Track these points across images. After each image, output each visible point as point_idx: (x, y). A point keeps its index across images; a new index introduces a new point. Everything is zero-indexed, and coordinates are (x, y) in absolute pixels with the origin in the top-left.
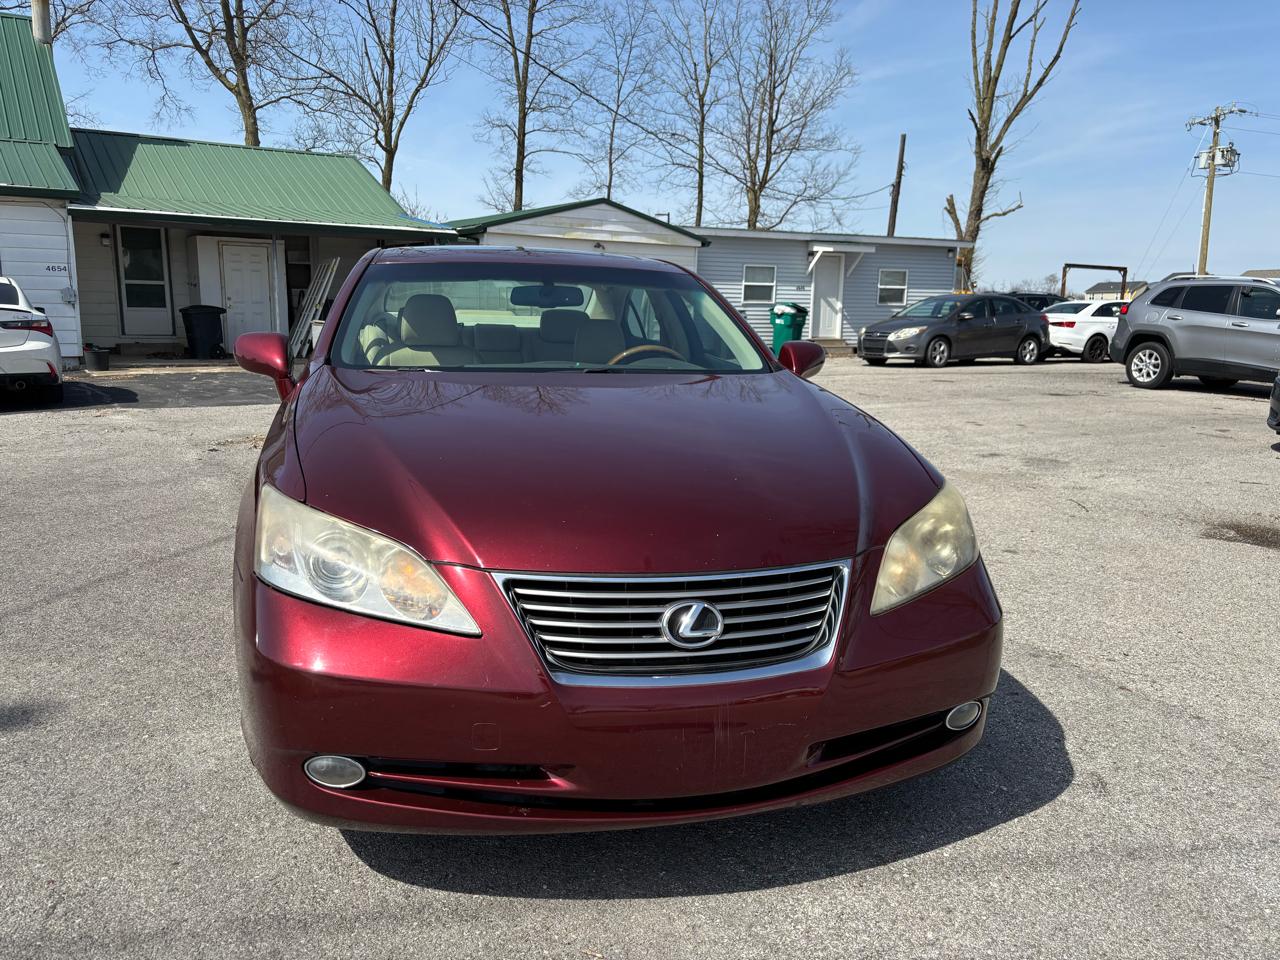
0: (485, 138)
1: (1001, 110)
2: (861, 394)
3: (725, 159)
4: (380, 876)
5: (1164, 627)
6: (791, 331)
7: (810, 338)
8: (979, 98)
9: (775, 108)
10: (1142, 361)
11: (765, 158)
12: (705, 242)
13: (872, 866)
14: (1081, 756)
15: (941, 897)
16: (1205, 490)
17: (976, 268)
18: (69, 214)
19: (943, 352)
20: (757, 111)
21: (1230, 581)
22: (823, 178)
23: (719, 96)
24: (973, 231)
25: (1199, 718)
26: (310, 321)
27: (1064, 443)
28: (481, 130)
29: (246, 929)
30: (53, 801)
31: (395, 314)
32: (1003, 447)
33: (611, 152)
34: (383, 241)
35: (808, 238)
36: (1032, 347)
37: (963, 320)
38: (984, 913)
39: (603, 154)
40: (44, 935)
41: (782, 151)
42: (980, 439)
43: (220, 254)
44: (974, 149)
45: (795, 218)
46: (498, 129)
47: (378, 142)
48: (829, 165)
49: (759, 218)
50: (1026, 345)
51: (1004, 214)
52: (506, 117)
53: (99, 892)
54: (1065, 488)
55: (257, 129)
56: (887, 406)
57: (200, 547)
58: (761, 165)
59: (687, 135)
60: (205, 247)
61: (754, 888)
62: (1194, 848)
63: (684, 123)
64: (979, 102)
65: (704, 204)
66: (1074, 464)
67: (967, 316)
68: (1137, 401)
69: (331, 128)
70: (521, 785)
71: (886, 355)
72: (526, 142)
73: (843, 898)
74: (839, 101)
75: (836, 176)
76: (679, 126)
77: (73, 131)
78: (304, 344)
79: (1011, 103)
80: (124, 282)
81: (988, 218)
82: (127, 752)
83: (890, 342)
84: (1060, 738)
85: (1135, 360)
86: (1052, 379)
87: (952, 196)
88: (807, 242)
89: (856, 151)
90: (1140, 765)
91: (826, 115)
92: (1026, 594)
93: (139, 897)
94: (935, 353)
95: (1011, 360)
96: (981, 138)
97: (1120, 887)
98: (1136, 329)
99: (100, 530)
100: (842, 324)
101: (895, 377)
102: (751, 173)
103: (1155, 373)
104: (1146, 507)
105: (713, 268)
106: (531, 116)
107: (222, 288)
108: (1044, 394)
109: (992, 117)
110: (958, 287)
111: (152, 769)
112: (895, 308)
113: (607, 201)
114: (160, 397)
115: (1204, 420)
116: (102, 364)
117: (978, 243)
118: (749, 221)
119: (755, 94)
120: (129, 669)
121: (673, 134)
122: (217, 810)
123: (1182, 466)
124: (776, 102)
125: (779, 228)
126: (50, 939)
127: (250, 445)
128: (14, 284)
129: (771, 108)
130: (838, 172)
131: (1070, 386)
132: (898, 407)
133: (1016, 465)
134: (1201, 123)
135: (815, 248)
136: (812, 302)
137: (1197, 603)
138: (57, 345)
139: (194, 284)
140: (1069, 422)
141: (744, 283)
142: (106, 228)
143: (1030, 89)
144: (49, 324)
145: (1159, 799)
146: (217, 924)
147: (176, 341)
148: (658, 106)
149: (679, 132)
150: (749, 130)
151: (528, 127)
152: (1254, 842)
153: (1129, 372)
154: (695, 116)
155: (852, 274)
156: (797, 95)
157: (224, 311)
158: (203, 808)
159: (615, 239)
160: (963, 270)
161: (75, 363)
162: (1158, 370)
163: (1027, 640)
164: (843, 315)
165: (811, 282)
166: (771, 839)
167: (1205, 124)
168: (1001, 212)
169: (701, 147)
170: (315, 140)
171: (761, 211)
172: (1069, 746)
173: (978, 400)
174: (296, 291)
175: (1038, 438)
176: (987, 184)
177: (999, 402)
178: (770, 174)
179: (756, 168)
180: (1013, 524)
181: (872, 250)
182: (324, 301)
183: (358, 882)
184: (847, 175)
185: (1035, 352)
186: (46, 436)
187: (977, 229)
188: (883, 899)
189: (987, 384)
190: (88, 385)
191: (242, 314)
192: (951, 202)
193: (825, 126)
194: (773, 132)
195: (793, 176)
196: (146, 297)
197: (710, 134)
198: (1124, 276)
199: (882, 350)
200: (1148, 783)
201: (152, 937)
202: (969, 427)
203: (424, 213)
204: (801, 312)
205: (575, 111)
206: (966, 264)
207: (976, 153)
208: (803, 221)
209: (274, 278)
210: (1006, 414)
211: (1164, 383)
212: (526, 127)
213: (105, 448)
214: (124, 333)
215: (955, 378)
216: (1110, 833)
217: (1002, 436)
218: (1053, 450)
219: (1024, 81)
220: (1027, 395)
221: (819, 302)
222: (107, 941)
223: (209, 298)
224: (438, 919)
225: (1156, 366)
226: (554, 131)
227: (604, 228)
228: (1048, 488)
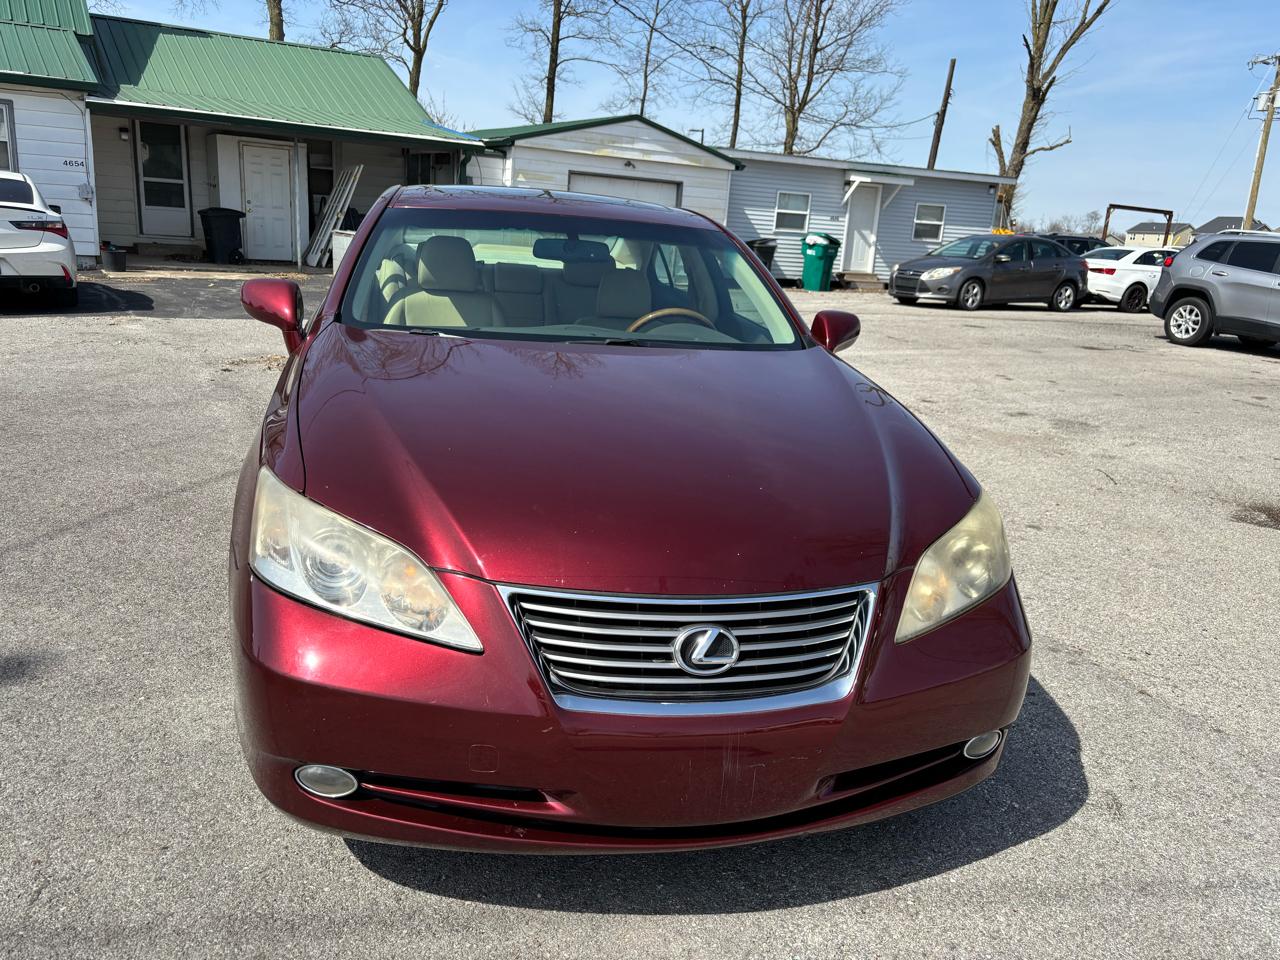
0: (518, 43)
1: (1057, 36)
2: (890, 337)
3: (765, 76)
4: (371, 874)
5: (1188, 623)
6: (822, 263)
7: (841, 271)
8: (1035, 23)
9: (821, 24)
10: (1182, 317)
11: (806, 78)
12: (739, 165)
13: (876, 889)
14: (1097, 770)
15: (945, 931)
16: (1238, 466)
17: (1016, 205)
18: (87, 107)
19: (976, 295)
20: (801, 26)
21: (1259, 573)
22: (865, 102)
23: (763, 9)
24: (1017, 165)
25: (1219, 731)
26: (330, 230)
27: (1095, 404)
28: (512, 34)
29: (232, 928)
30: (44, 768)
31: (414, 246)
32: (1032, 406)
33: (647, 65)
34: (408, 150)
35: (845, 166)
36: (1068, 293)
37: (1000, 262)
38: (989, 951)
39: (639, 66)
40: (27, 923)
41: (825, 70)
42: (1009, 396)
43: (241, 155)
44: (1025, 77)
45: (833, 143)
46: (530, 34)
47: (406, 41)
48: (872, 89)
49: (796, 142)
50: (1063, 291)
51: (1051, 148)
52: (540, 21)
53: (86, 876)
54: (1093, 456)
55: (282, 21)
56: (916, 352)
57: (207, 482)
58: (802, 85)
59: (727, 49)
60: (225, 146)
61: (753, 909)
62: (1209, 885)
63: (725, 36)
64: (1035, 28)
65: (740, 123)
66: (1104, 429)
67: (1004, 258)
68: (1173, 360)
69: (359, 24)
70: (518, 807)
71: (918, 294)
72: (560, 49)
73: (845, 927)
74: (888, 18)
75: (879, 101)
76: (719, 40)
77: (93, 17)
78: (324, 254)
79: (1068, 30)
80: (143, 179)
81: (1034, 152)
82: (121, 715)
83: (922, 281)
84: (1076, 750)
85: (1175, 315)
86: (1087, 330)
87: (998, 127)
88: (845, 170)
89: (902, 74)
90: (1157, 785)
91: (874, 34)
92: (1047, 577)
93: (126, 885)
94: (967, 296)
95: (1046, 305)
96: (1034, 67)
97: (1130, 927)
98: (1178, 283)
99: (107, 456)
100: (875, 258)
101: (926, 319)
102: (791, 93)
103: (1194, 330)
104: (1176, 482)
105: (745, 193)
106: (566, 21)
107: (242, 190)
108: (1078, 347)
109: (1047, 44)
110: (996, 226)
111: (146, 736)
112: (931, 246)
113: (640, 118)
114: (177, 305)
115: (1240, 385)
116: (120, 266)
117: (1022, 177)
118: (785, 144)
119: (801, 8)
120: (129, 619)
121: (713, 48)
122: (210, 788)
123: (1216, 436)
124: (822, 17)
125: (816, 153)
126: (33, 928)
127: (264, 366)
128: (29, 181)
129: (817, 24)
130: (881, 97)
131: (1105, 338)
132: (926, 355)
133: (1045, 427)
134: (1265, 63)
135: (853, 178)
136: (845, 233)
137: (1224, 596)
138: (71, 247)
139: (213, 185)
140: (1101, 380)
141: (777, 210)
142: (125, 122)
143: (1089, 16)
144: (64, 225)
145: (1175, 826)
146: (202, 920)
147: (195, 243)
148: (698, 17)
149: (718, 46)
150: (792, 47)
151: (563, 33)
152: (1271, 881)
153: (1167, 327)
154: (736, 30)
155: (888, 206)
156: (845, 10)
157: (243, 215)
158: (195, 785)
159: (646, 158)
160: (1003, 206)
161: (92, 263)
162: (1197, 327)
163: (1047, 632)
164: (877, 249)
165: (845, 213)
166: (773, 852)
167: (1268, 64)
168: (1047, 146)
169: (741, 63)
170: (342, 34)
171: (799, 133)
172: (1085, 759)
173: (1010, 351)
174: (317, 197)
175: (1068, 398)
176: (1036, 115)
177: (1030, 354)
178: (811, 95)
179: (796, 88)
180: (1038, 495)
181: (911, 183)
182: (345, 210)
183: (348, 880)
184: (891, 99)
185: (1071, 298)
186: (58, 344)
187: (1022, 163)
188: (886, 929)
189: (1020, 333)
190: (104, 287)
191: (263, 218)
192: (996, 133)
193: (871, 46)
194: (816, 50)
195: (834, 98)
196: (165, 196)
197: (751, 49)
198: (1170, 220)
199: (914, 289)
200: (1165, 806)
201: (137, 931)
202: (999, 381)
203: (451, 122)
204: (834, 244)
205: (612, 18)
206: (1007, 201)
207: (1028, 81)
208: (840, 148)
209: (295, 183)
210: (1037, 368)
211: (1203, 340)
212: (561, 32)
213: (117, 361)
214: (141, 232)
215: (986, 323)
216: (1122, 864)
217: (1032, 393)
218: (1083, 411)
219: (1083, 8)
220: (1060, 347)
221: (853, 234)
222: (91, 934)
223: (229, 200)
224: (429, 928)
225: (1195, 323)
226: (590, 38)
227: (636, 146)
228: (1075, 455)
